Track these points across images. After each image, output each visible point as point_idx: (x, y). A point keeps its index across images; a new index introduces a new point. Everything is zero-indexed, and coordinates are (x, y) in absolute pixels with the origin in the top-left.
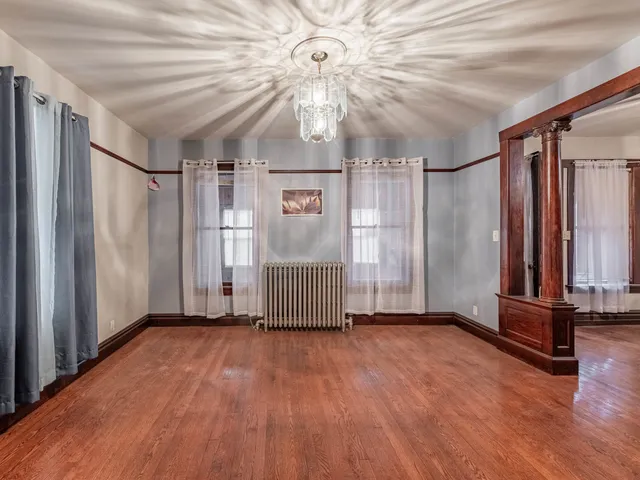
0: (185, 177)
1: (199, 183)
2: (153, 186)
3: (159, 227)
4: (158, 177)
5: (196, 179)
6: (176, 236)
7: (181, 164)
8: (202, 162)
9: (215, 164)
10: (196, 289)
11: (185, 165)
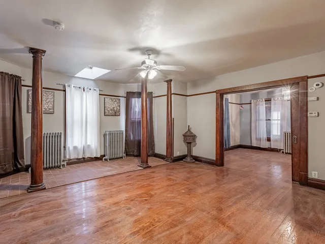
0: (252, 105)
1: (257, 107)
2: (242, 108)
3: (243, 120)
4: (243, 106)
5: (256, 105)
6: (249, 122)
7: (251, 101)
8: (259, 100)
9: (264, 100)
10: (256, 139)
11: (252, 102)
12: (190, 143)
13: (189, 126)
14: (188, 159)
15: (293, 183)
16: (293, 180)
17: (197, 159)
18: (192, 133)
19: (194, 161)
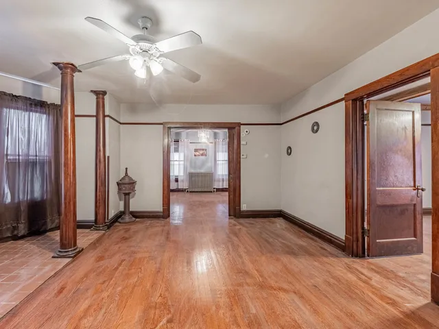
12: (129, 194)
13: (126, 169)
14: (127, 218)
15: (229, 218)
16: (230, 215)
17: (137, 215)
18: (130, 179)
19: (134, 219)
